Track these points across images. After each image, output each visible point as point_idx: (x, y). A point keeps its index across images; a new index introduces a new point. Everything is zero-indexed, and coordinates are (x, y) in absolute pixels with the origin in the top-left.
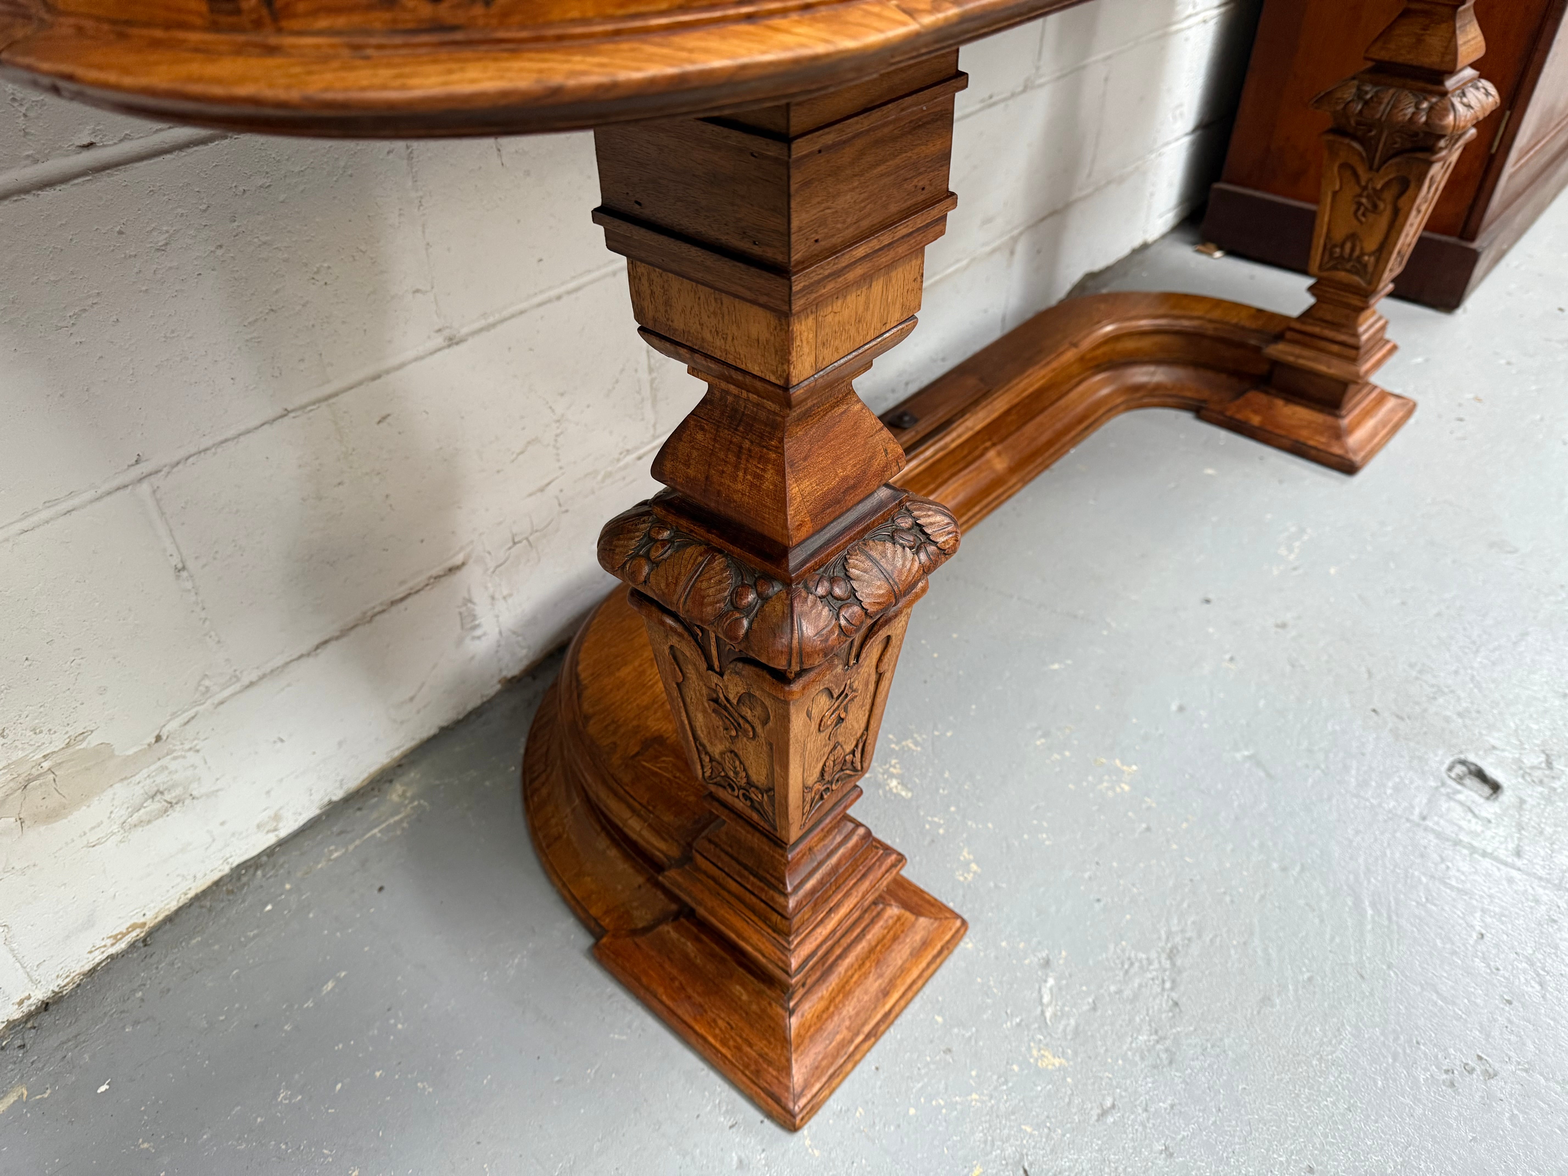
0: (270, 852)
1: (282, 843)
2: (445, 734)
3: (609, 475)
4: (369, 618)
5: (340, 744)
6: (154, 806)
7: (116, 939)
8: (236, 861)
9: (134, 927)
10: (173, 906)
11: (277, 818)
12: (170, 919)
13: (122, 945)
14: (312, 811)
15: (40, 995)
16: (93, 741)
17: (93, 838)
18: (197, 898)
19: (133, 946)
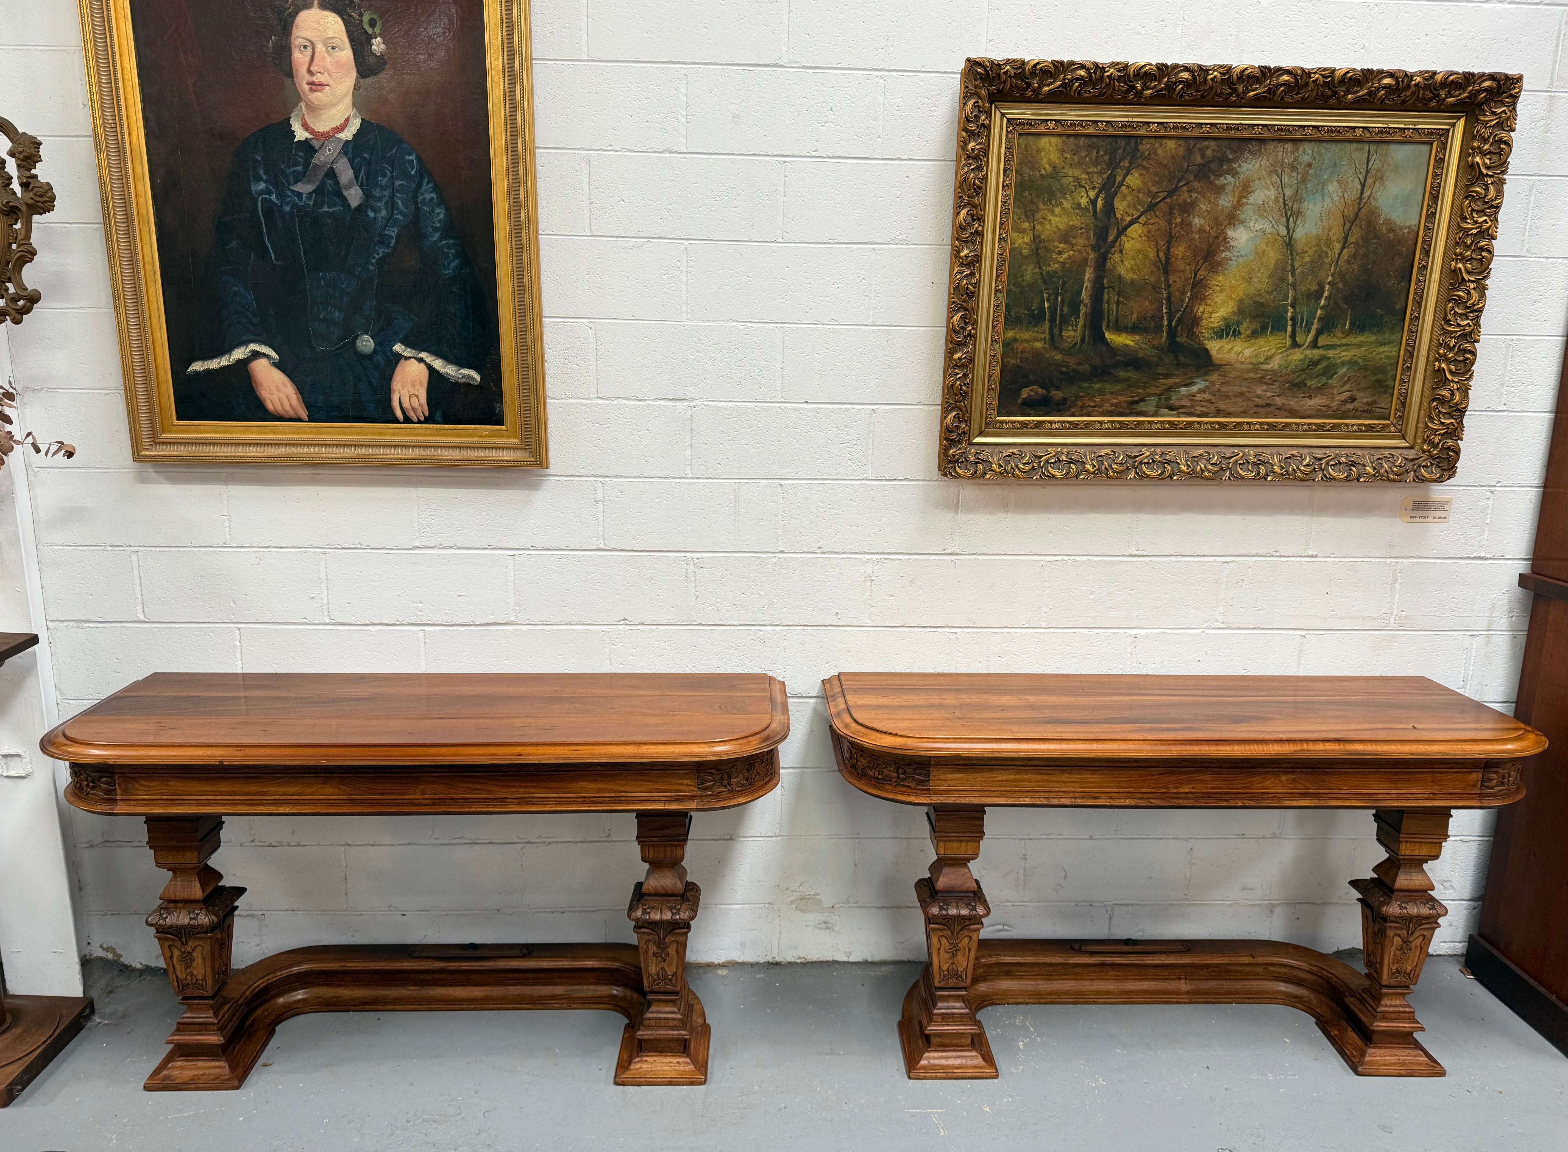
0: (844, 963)
1: (848, 963)
2: (909, 962)
3: (998, 905)
4: (898, 907)
5: (876, 943)
6: (824, 926)
7: (799, 958)
8: (835, 959)
9: (804, 958)
10: (815, 959)
11: (850, 953)
12: (812, 963)
13: (799, 961)
14: (860, 959)
15: (778, 959)
16: (819, 897)
17: (808, 923)
18: (822, 962)
19: (801, 963)
